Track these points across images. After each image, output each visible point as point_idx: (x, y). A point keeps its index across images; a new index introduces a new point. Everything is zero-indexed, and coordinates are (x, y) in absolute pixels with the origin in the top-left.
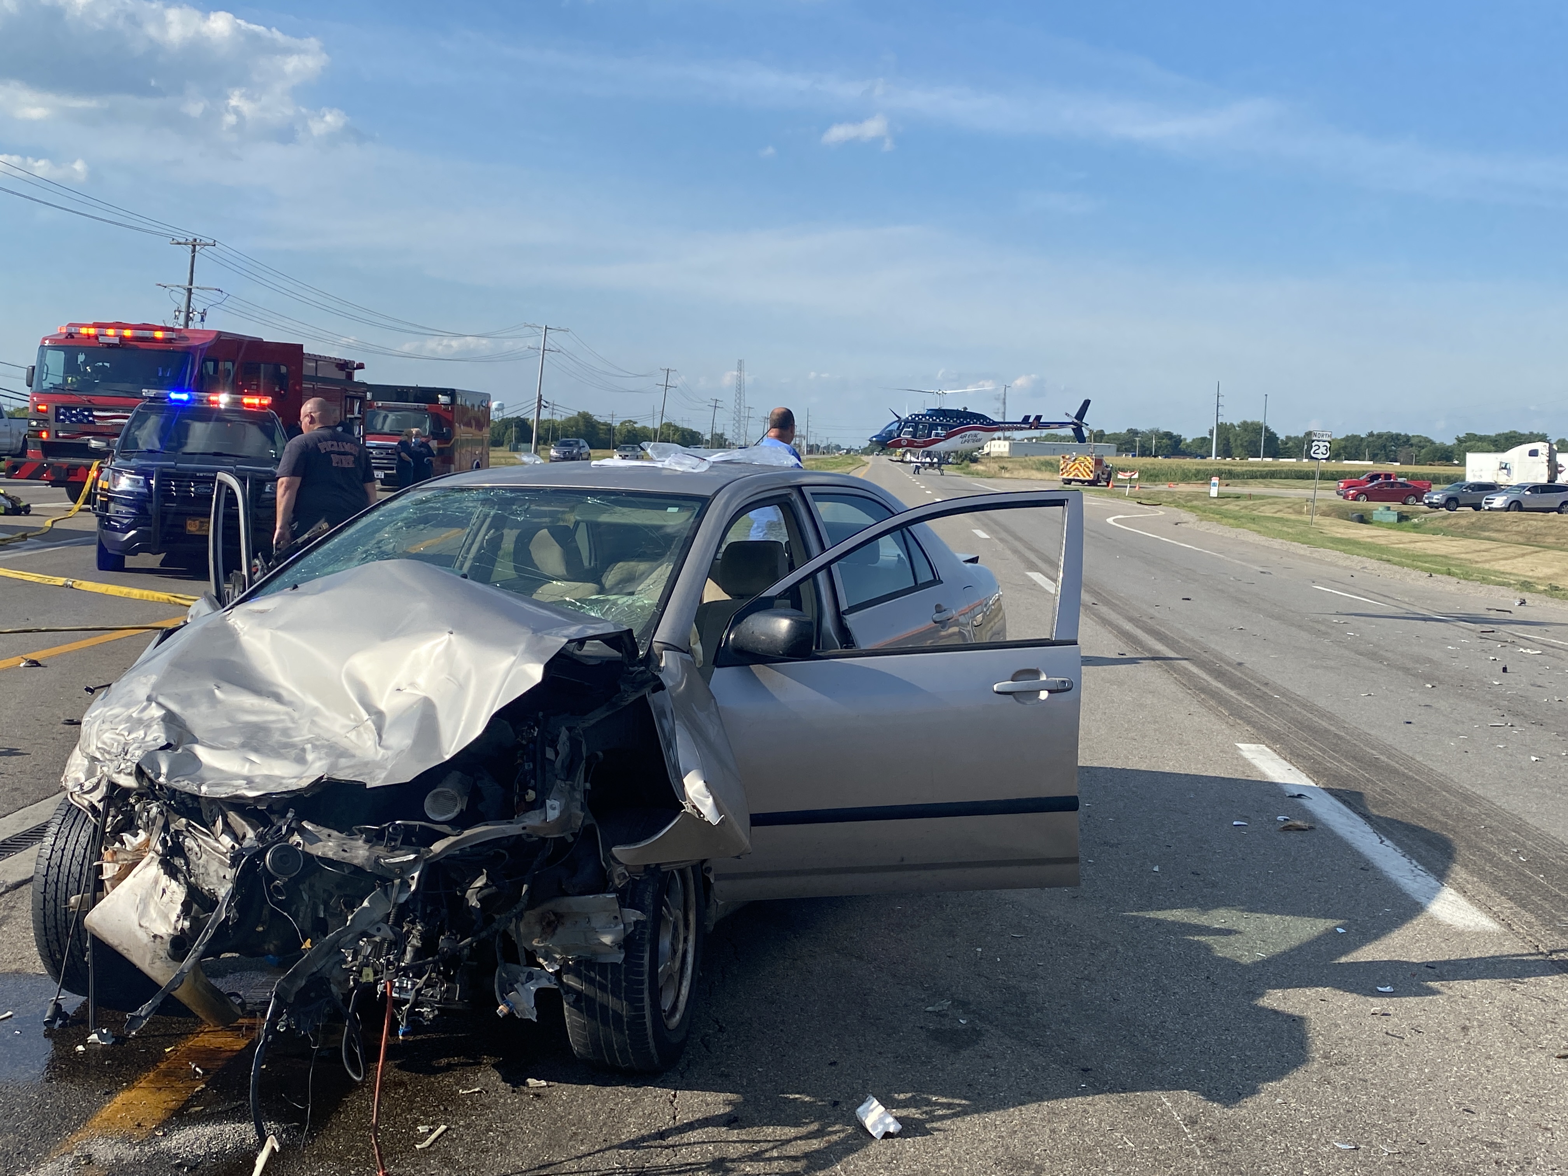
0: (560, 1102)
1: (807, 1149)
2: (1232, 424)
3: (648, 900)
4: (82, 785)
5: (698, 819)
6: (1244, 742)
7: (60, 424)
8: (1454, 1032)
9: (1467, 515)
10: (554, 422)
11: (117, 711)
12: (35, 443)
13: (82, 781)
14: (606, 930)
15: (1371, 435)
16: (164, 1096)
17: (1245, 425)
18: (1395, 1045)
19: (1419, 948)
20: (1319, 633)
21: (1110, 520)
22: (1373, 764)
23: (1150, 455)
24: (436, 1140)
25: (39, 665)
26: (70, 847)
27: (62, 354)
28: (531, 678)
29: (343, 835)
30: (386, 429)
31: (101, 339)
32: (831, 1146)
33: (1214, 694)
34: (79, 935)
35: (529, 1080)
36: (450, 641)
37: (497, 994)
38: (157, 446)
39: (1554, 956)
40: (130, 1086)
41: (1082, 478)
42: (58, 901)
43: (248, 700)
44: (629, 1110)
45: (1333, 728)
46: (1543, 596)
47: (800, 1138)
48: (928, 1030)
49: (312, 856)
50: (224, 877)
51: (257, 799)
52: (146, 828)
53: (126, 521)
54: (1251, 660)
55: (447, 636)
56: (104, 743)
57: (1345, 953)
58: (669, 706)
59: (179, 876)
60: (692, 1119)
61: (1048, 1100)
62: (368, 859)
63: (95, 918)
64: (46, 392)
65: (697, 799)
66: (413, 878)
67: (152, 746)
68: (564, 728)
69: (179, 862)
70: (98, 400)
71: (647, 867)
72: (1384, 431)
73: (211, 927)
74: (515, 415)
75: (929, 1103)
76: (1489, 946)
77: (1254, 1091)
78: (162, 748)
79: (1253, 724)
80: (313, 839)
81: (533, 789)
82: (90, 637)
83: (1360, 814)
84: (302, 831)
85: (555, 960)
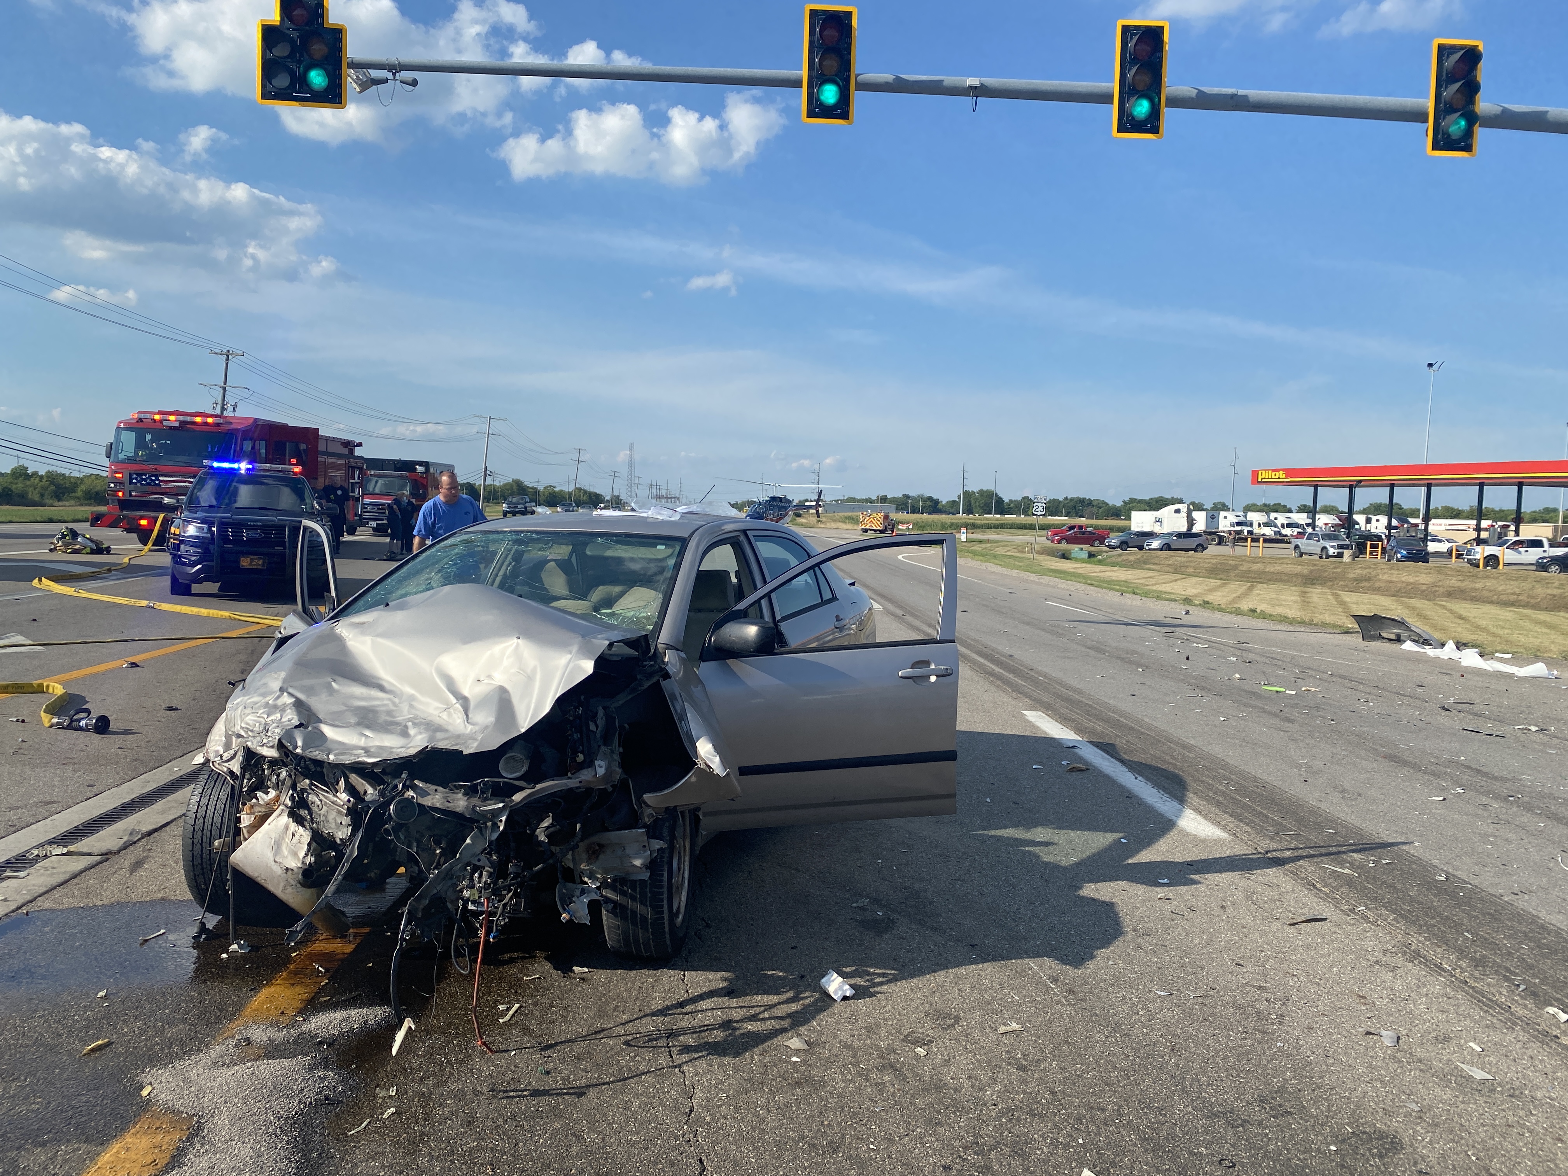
0: (601, 984)
1: (789, 1011)
2: (973, 492)
3: (665, 833)
4: (221, 756)
5: (707, 774)
6: (1026, 710)
7: (133, 486)
8: (1217, 911)
9: (1135, 553)
10: (495, 486)
11: (256, 699)
12: (113, 501)
13: (221, 752)
14: (637, 855)
15: (1066, 499)
16: (298, 989)
17: (981, 492)
18: (1179, 920)
19: (1179, 851)
20: (1058, 634)
21: (900, 557)
22: (1118, 725)
23: (918, 512)
24: (513, 1015)
25: (138, 666)
26: (213, 802)
27: (133, 434)
28: (584, 671)
29: (447, 790)
30: (377, 491)
31: (165, 423)
32: (806, 1007)
33: (999, 677)
34: (220, 869)
35: (574, 968)
36: (518, 644)
37: (559, 906)
38: (214, 503)
39: (1269, 855)
40: (269, 983)
41: (874, 528)
42: (204, 845)
43: (358, 690)
44: (653, 987)
45: (1083, 700)
46: (1199, 608)
47: (783, 1003)
48: (857, 921)
49: (424, 806)
50: (341, 823)
51: (375, 764)
52: (277, 786)
53: (193, 558)
54: (1017, 653)
55: (516, 640)
56: (248, 724)
57: (1131, 856)
58: (677, 691)
59: (305, 823)
60: (700, 992)
61: (952, 968)
62: (467, 807)
63: (238, 857)
64: (122, 462)
65: (708, 758)
66: (501, 821)
67: (288, 725)
68: (600, 708)
69: (304, 813)
70: (162, 468)
71: (667, 808)
72: (1075, 496)
73: (347, 861)
74: (465, 482)
75: (869, 974)
76: (1225, 848)
77: (1092, 957)
78: (296, 727)
79: (1030, 697)
80: (424, 793)
81: (582, 752)
82: (173, 645)
83: (1116, 759)
84: (414, 788)
85: (597, 879)
